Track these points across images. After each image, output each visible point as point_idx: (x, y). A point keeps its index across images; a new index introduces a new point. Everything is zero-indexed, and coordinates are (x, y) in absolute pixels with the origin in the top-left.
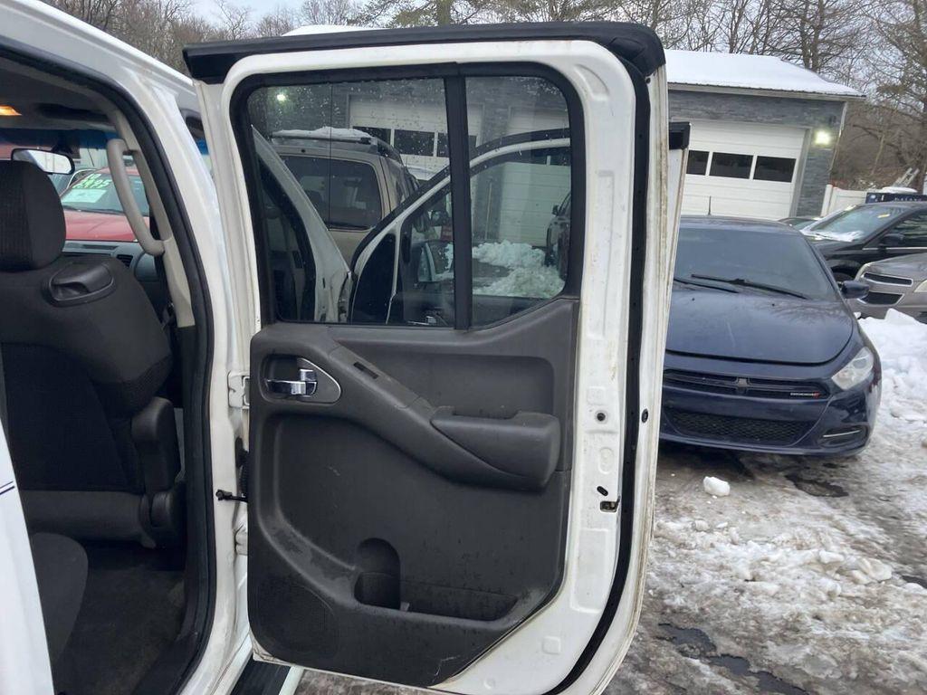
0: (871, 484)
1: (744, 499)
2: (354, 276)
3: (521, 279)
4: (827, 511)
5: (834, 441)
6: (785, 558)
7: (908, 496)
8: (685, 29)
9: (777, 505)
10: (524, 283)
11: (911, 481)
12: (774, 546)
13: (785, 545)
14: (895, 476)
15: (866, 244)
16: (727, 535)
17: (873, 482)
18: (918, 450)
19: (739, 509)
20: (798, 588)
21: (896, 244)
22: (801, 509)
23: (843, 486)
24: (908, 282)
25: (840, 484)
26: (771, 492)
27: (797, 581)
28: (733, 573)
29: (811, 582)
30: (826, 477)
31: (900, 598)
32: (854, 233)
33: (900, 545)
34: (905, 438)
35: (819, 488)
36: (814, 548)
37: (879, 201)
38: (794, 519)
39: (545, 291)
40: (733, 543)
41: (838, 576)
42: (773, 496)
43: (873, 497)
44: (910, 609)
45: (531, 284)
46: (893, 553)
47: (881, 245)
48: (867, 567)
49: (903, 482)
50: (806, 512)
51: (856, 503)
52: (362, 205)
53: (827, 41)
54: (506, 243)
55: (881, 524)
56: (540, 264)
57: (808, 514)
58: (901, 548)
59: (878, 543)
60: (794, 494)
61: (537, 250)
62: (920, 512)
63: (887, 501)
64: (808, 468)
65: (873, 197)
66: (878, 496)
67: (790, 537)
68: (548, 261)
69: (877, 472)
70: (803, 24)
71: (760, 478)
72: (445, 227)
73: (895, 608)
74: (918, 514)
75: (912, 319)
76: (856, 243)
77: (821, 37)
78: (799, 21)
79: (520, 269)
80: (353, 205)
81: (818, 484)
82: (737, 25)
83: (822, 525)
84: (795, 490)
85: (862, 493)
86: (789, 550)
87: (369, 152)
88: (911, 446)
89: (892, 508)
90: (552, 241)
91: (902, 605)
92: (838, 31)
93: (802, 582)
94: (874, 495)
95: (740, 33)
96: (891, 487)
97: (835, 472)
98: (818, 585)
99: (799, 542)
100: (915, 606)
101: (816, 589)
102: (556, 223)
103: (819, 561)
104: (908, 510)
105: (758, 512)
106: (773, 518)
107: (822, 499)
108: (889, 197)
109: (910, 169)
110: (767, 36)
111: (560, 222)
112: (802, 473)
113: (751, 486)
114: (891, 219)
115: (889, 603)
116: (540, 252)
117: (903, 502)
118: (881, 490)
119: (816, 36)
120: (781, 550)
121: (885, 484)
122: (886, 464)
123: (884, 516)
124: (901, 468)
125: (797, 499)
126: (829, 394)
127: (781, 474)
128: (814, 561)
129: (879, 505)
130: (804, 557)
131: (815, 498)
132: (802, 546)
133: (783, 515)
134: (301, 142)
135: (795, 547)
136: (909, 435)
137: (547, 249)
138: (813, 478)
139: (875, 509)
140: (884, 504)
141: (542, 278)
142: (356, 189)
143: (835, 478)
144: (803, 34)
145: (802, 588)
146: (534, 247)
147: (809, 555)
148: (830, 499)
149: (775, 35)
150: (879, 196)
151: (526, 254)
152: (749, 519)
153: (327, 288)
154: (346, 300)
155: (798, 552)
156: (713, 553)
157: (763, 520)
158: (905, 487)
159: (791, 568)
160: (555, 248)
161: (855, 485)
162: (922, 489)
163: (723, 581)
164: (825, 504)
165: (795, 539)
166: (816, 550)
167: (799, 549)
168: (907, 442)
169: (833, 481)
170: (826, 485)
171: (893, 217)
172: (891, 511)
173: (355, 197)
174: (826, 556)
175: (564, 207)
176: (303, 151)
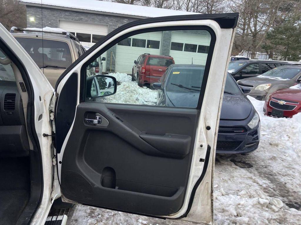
0: (259, 161)
1: (220, 172)
2: (57, 94)
3: (126, 86)
4: (249, 175)
5: (249, 147)
6: (246, 202)
7: (272, 165)
8: (172, 4)
9: (232, 174)
10: (127, 88)
11: (271, 159)
12: (240, 197)
13: (244, 196)
14: (265, 157)
15: (236, 74)
16: (219, 191)
17: (259, 160)
18: (269, 146)
19: (219, 177)
20: (256, 218)
21: (245, 74)
22: (240, 175)
23: (250, 163)
24: (253, 86)
25: (249, 162)
26: (228, 168)
27: (255, 215)
28: (229, 213)
29: (260, 215)
30: (244, 160)
31: (292, 217)
32: (232, 70)
33: (278, 188)
34: (263, 141)
35: (243, 164)
36: (256, 197)
37: (235, 60)
38: (240, 180)
39: (134, 91)
40: (223, 195)
41: (267, 209)
42: (229, 170)
43: (261, 167)
44: (297, 222)
45: (129, 88)
46: (278, 192)
47: (241, 74)
48: (276, 203)
49: (269, 160)
50: (242, 176)
51: (257, 170)
52: (64, 59)
53: (215, 10)
54: (118, 73)
55: (268, 178)
56: (130, 81)
57: (244, 177)
58: (279, 189)
59: (271, 188)
60: (236, 168)
61: (129, 75)
62: (279, 172)
63: (266, 168)
64: (237, 156)
65: (233, 59)
66: (263, 166)
67: (245, 192)
68: (133, 80)
69: (259, 156)
70: (208, 4)
71: (222, 162)
72: (96, 68)
73: (291, 221)
74: (278, 173)
75: (254, 99)
76: (233, 73)
77: (213, 8)
78: (206, 3)
79: (125, 82)
80: (61, 59)
81: (242, 162)
82: (188, 3)
83: (250, 182)
84: (235, 166)
85: (257, 165)
86: (247, 198)
87: (66, 37)
88: (266, 145)
89: (269, 171)
90: (134, 72)
91: (293, 220)
92: (218, 7)
93: (257, 215)
94: (261, 166)
95: (190, 6)
96: (265, 162)
97: (246, 157)
98: (263, 216)
99: (249, 194)
100: (298, 220)
101: (263, 218)
102: (136, 67)
103: (259, 203)
104: (274, 171)
105: (226, 178)
106: (232, 180)
107: (245, 169)
108: (238, 59)
109: (243, 50)
110: (197, 8)
111: (137, 66)
112: (235, 158)
113: (220, 166)
114: (243, 66)
115: (288, 219)
116: (130, 76)
117: (271, 168)
118: (262, 164)
119: (212, 8)
120: (244, 199)
121: (263, 161)
122: (261, 152)
123: (267, 175)
124: (266, 154)
125: (238, 171)
126: (247, 131)
127: (228, 159)
128: (257, 203)
129: (264, 170)
130: (253, 202)
131: (243, 169)
132: (251, 196)
133: (235, 178)
134: (37, 33)
135: (248, 197)
136: (265, 141)
137: (133, 75)
138: (240, 160)
139: (264, 172)
140: (265, 169)
141: (133, 86)
142: (63, 53)
143: (246, 160)
144: (208, 8)
145: (258, 218)
146: (128, 75)
147: (255, 200)
148: (248, 169)
149: (200, 7)
150: (235, 58)
151: (125, 77)
152: (224, 182)
153: (42, 101)
154: (53, 106)
155: (249, 199)
156: (218, 203)
157: (229, 182)
158: (270, 161)
159: (251, 208)
160: (136, 75)
161: (254, 162)
162: (275, 162)
163: (226, 218)
164: (247, 171)
165: (247, 193)
166: (257, 198)
167: (250, 198)
168: (264, 143)
169: (246, 161)
170: (244, 163)
171: (244, 65)
172: (269, 172)
173: (62, 57)
174: (262, 201)
175: (138, 61)
176: (37, 36)
